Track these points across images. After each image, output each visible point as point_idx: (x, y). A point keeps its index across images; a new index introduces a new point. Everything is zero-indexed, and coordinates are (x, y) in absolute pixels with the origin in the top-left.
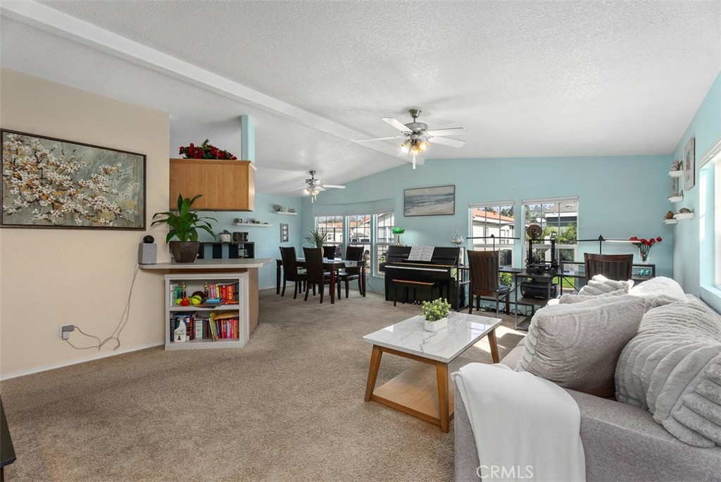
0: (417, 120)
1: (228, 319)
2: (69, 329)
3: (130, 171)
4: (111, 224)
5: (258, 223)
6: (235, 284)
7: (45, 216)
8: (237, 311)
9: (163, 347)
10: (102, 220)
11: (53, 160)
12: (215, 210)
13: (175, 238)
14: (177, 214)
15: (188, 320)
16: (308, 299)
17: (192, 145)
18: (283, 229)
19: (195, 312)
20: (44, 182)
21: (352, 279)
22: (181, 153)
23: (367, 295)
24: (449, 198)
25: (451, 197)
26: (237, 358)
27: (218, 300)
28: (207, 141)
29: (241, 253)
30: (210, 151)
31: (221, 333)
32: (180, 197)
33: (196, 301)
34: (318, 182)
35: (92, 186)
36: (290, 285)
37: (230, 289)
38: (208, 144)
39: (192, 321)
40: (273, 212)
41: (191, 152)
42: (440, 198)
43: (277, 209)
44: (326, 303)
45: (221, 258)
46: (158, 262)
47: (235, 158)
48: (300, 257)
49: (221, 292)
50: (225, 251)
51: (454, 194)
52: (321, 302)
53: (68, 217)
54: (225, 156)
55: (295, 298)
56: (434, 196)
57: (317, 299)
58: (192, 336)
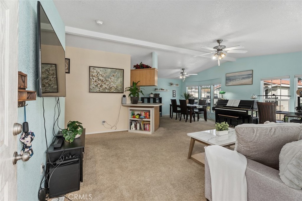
0: (221, 44)
1: (147, 124)
2: (104, 122)
3: (119, 75)
4: (114, 91)
5: (164, 90)
6: (149, 112)
7: (99, 89)
8: (150, 121)
9: (127, 131)
10: (112, 90)
11: (101, 73)
12: (144, 86)
13: (132, 96)
14: (133, 88)
15: (135, 123)
16: (181, 120)
17: (137, 64)
18: (174, 92)
19: (137, 120)
20: (99, 80)
21: (201, 113)
22: (134, 67)
23: (208, 120)
24: (250, 77)
25: (251, 76)
26: (148, 137)
27: (144, 117)
28: (141, 62)
29: (157, 101)
30: (142, 66)
31: (145, 128)
32: (133, 82)
33: (137, 117)
34: (185, 73)
35: (110, 80)
36: (175, 114)
37: (148, 113)
38: (142, 63)
39: (136, 123)
40: (169, 86)
41: (137, 67)
42: (244, 76)
43: (171, 84)
44: (188, 122)
45: (150, 103)
46: (127, 103)
47: (151, 67)
48: (178, 103)
49: (145, 114)
50: (152, 100)
51: (252, 74)
52: (186, 122)
53: (104, 89)
54: (147, 67)
55: (176, 119)
56: (241, 76)
57: (185, 120)
58: (136, 129)
